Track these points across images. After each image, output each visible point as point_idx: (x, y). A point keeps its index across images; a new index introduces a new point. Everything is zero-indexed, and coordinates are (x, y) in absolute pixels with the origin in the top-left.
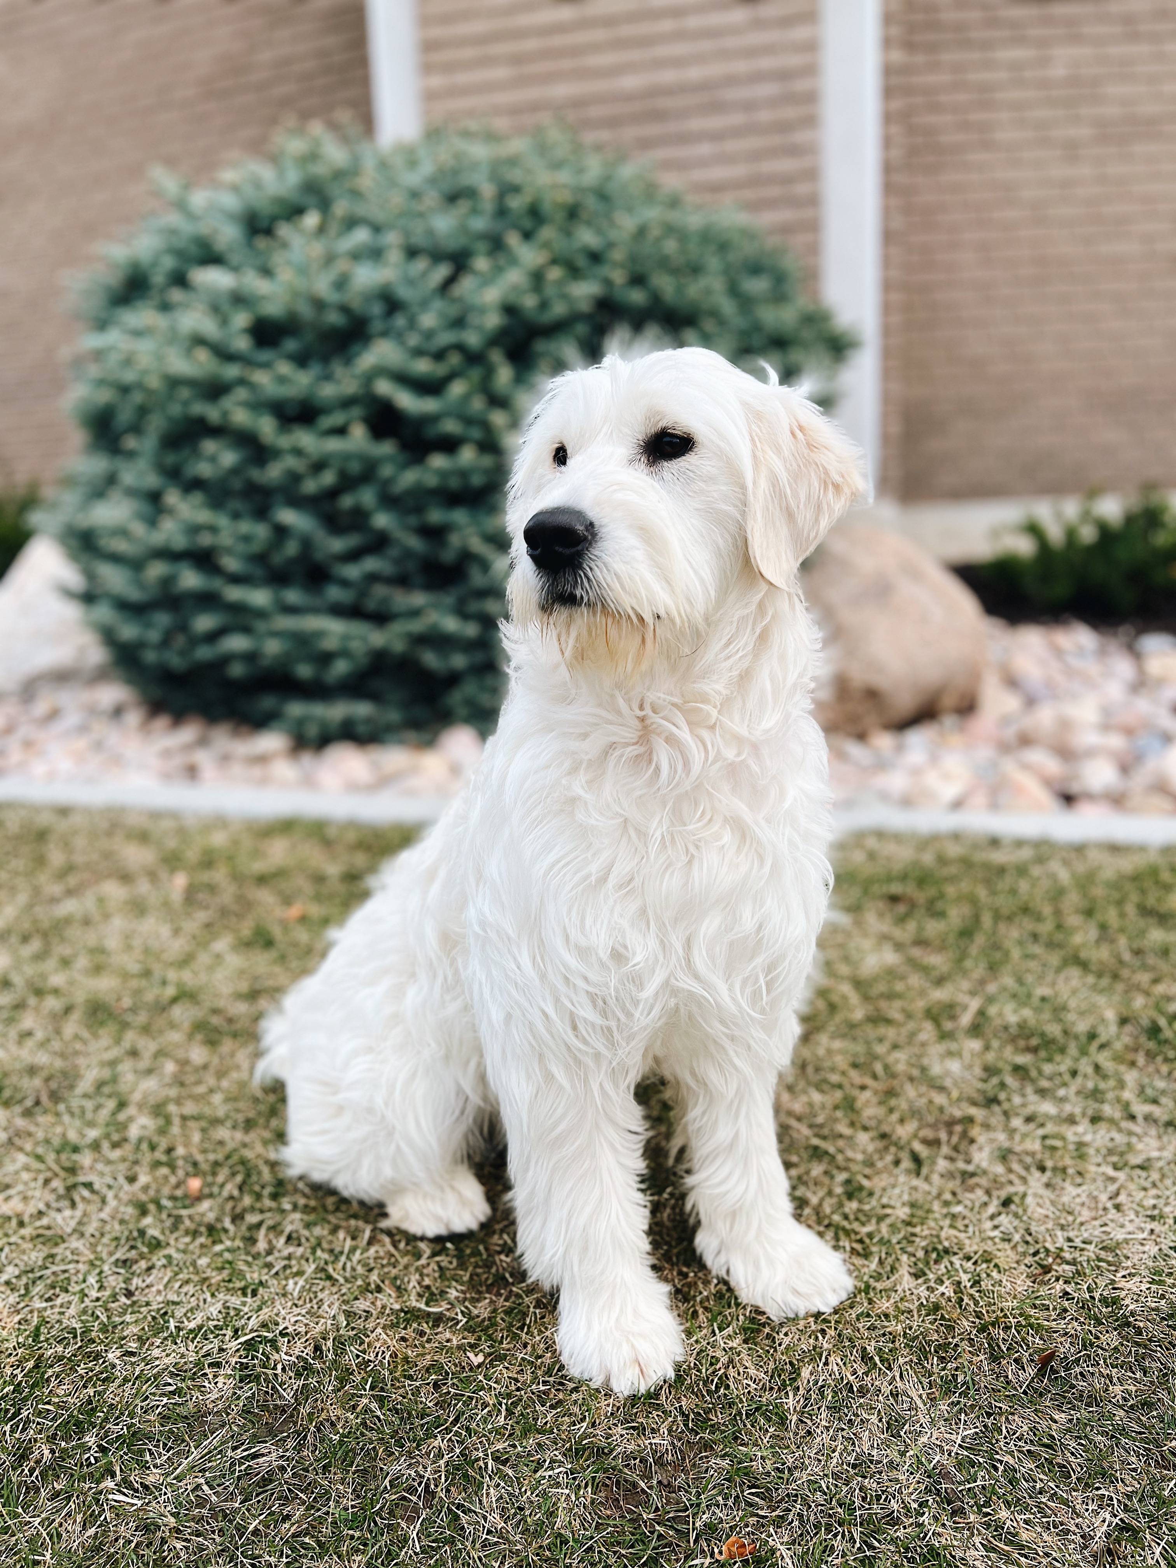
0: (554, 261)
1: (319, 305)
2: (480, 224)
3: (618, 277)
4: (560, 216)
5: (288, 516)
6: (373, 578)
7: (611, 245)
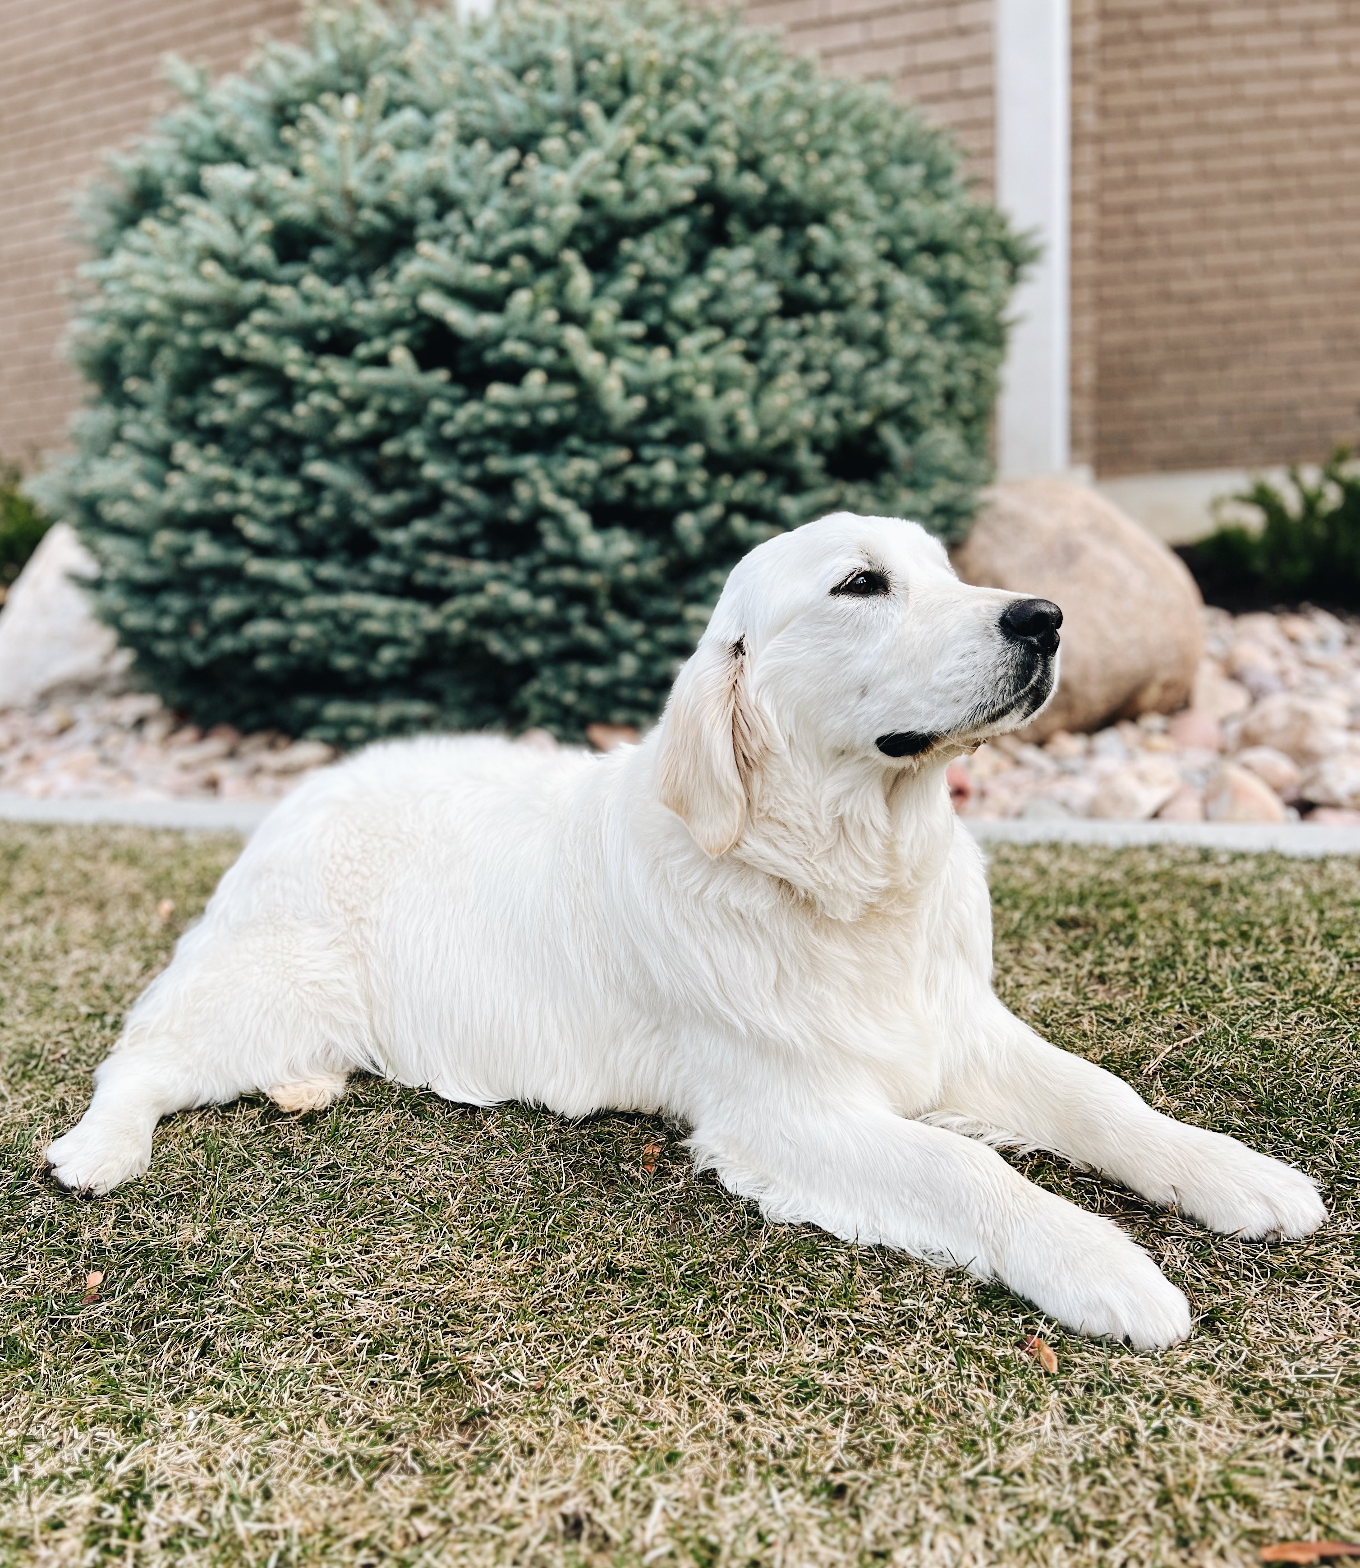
2: (552, 101)
4: (654, 85)
5: (317, 469)
6: (425, 544)
7: (719, 119)
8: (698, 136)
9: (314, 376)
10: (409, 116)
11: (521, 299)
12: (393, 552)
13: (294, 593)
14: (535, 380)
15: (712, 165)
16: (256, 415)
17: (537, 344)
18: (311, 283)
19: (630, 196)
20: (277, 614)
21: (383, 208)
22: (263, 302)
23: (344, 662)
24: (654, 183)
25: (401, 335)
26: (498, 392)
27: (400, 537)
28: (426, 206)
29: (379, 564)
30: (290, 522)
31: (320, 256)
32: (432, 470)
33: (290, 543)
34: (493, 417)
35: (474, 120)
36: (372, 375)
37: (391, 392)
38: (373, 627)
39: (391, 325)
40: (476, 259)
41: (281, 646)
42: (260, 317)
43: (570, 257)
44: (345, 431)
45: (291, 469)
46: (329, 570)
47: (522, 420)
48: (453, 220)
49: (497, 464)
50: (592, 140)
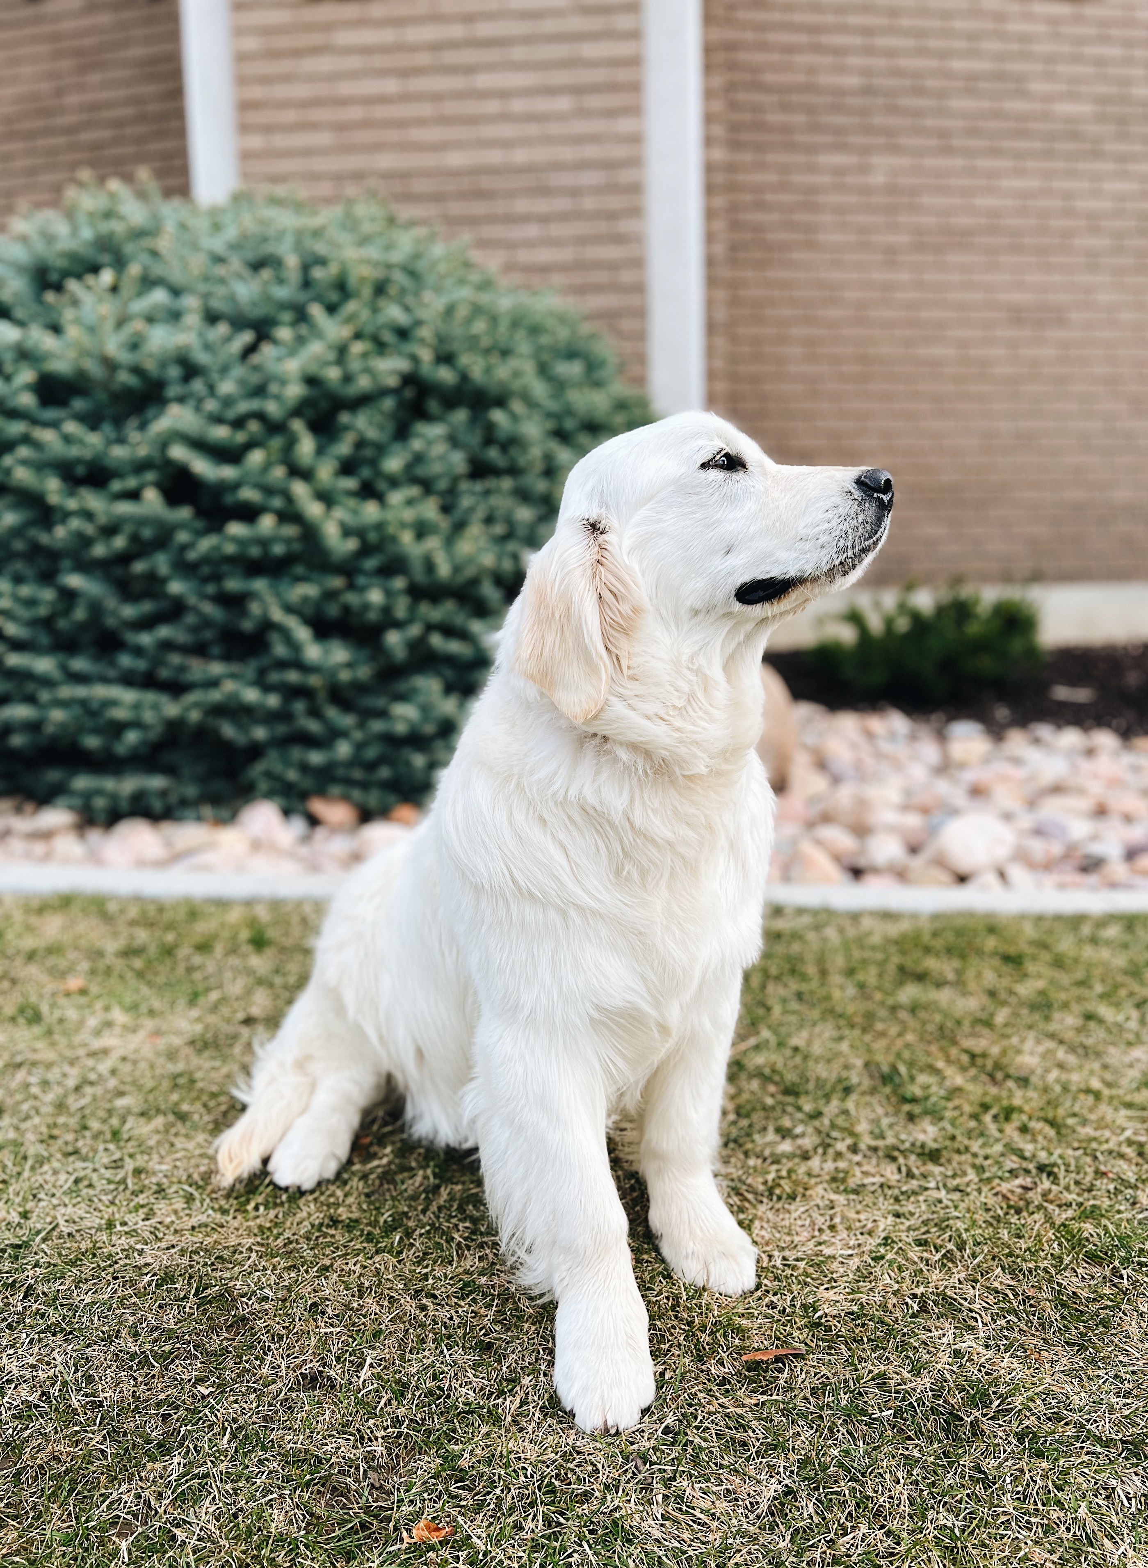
0: (358, 336)
1: (111, 365)
2: (282, 293)
3: (426, 355)
4: (367, 292)
5: (74, 581)
6: (167, 646)
7: (418, 323)
8: (403, 334)
9: (72, 504)
10: (159, 296)
11: (256, 457)
12: (138, 651)
13: (47, 682)
14: (267, 523)
15: (415, 359)
16: (17, 532)
17: (269, 491)
18: (71, 427)
19: (348, 378)
20: (31, 699)
21: (137, 370)
22: (26, 439)
23: (92, 742)
24: (368, 370)
25: (150, 476)
26: (236, 529)
27: (145, 639)
28: (174, 372)
29: (126, 661)
30: (47, 623)
31: (79, 404)
32: (176, 587)
33: (44, 639)
34: (230, 549)
35: (217, 304)
36: (124, 508)
37: (142, 522)
38: (120, 714)
39: (141, 466)
40: (218, 420)
41: (34, 727)
42: (23, 452)
43: (298, 426)
44: (99, 550)
45: (48, 577)
46: (79, 664)
47: (255, 552)
48: (198, 386)
49: (233, 584)
50: (316, 332)
